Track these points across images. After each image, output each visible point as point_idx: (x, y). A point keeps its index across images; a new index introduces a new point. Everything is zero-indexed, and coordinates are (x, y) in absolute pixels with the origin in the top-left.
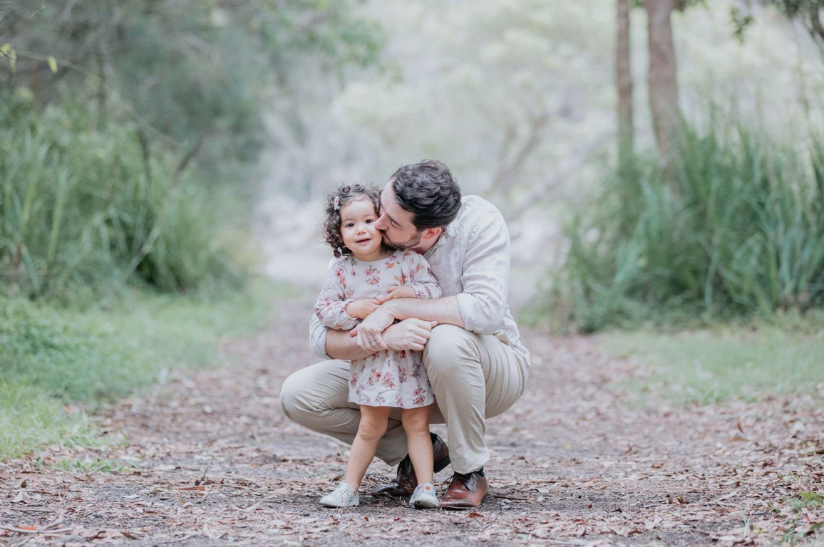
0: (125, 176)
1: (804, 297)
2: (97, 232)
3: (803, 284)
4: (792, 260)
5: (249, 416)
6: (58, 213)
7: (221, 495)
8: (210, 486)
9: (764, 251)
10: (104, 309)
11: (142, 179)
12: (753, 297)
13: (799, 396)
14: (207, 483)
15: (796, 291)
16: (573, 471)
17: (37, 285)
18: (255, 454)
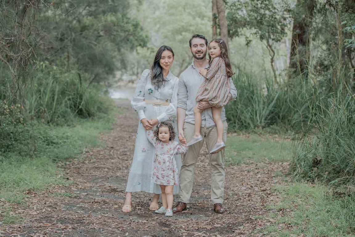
0: (75, 85)
1: (263, 124)
2: (66, 102)
3: (263, 121)
4: (260, 114)
5: (108, 168)
6: (56, 97)
7: (99, 207)
8: (97, 204)
9: (253, 111)
10: (68, 125)
11: (79, 86)
12: (249, 124)
13: (260, 162)
14: (96, 203)
15: (261, 122)
16: (197, 196)
17: (49, 119)
18: (109, 188)
